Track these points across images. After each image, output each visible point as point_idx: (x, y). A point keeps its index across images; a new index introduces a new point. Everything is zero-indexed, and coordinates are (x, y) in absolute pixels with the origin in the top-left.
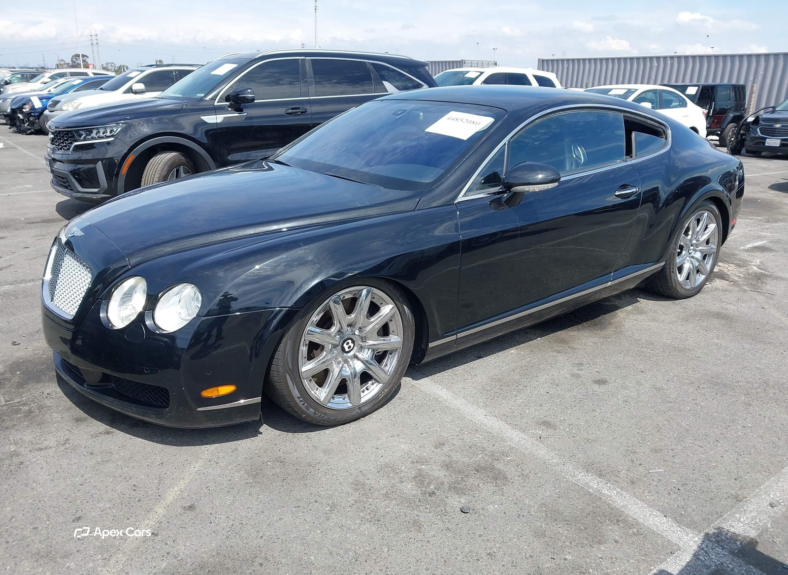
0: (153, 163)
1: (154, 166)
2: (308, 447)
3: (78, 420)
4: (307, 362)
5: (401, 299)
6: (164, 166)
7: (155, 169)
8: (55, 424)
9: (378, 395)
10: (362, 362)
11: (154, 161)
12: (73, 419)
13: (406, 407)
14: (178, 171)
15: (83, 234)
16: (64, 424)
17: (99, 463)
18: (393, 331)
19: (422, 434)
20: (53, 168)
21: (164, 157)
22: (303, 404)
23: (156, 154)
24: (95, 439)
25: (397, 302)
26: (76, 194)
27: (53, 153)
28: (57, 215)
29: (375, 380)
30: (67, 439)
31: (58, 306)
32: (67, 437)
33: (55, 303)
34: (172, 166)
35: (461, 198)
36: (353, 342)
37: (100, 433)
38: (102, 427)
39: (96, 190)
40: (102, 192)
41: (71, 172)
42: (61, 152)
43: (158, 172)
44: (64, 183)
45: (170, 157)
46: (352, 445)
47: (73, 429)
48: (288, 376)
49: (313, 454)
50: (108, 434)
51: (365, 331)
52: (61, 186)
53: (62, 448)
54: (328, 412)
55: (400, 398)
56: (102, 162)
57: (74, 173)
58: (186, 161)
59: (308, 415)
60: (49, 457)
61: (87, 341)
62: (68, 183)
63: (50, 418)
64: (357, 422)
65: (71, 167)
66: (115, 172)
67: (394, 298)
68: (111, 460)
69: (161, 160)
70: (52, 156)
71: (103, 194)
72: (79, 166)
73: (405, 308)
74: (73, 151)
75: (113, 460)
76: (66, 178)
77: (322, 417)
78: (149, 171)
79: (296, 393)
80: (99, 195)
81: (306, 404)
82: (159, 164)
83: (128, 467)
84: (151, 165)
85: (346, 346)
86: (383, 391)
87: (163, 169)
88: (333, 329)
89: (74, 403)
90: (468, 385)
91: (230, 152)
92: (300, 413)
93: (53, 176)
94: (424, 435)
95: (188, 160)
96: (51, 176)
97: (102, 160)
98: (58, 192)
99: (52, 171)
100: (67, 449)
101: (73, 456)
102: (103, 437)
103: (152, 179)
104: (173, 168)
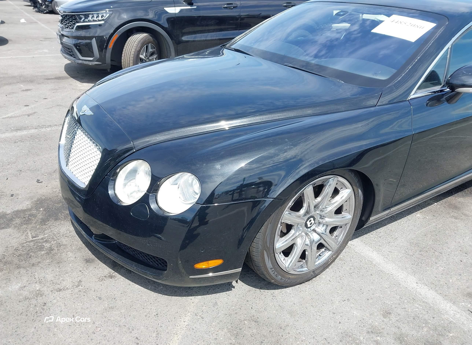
0: (130, 41)
1: (131, 43)
2: (275, 307)
3: (88, 261)
4: (280, 239)
5: (358, 184)
6: (138, 43)
7: (132, 46)
8: (70, 263)
9: (328, 261)
10: (318, 234)
11: (131, 40)
12: (84, 259)
13: (348, 269)
14: (147, 47)
15: (92, 114)
16: (77, 264)
17: (106, 310)
18: (346, 210)
19: (368, 299)
20: (62, 41)
21: (138, 37)
22: (274, 273)
23: (133, 34)
24: (101, 283)
25: (354, 187)
26: (78, 61)
27: (62, 30)
28: (65, 74)
29: (326, 248)
30: (80, 281)
31: (72, 171)
32: (79, 278)
33: (70, 168)
34: (144, 43)
35: (412, 96)
36: (314, 220)
37: (105, 276)
38: (106, 270)
39: (91, 59)
40: (95, 61)
41: (74, 45)
42: (68, 30)
43: (134, 48)
44: (70, 52)
45: (142, 37)
46: (312, 308)
47: (84, 270)
48: (265, 252)
49: (280, 314)
50: (111, 278)
51: (326, 211)
52: (67, 54)
53: (77, 290)
54: (290, 277)
55: (341, 259)
56: (95, 38)
57: (76, 45)
58: (153, 40)
59: (276, 280)
60: (66, 299)
61: (97, 209)
62: (73, 52)
63: (66, 257)
64: (310, 281)
65: (74, 41)
66: (105, 46)
67: (353, 184)
68: (116, 306)
69: (136, 39)
70: (62, 33)
71: (96, 61)
72: (80, 41)
73: (360, 191)
74: (76, 30)
75: (117, 307)
76: (71, 49)
77: (286, 281)
78: (128, 47)
79: (269, 265)
80: (94, 62)
81: (276, 273)
82: (135, 42)
83: (130, 316)
84: (129, 43)
85: (308, 223)
86: (332, 257)
87: (138, 45)
88: (302, 211)
89: (84, 243)
90: (393, 248)
91: (184, 34)
92: (270, 279)
93: (62, 46)
94: (371, 301)
95: (154, 39)
96: (60, 46)
97: (95, 37)
98: (65, 58)
99: (62, 43)
100: (80, 291)
101: (85, 299)
102: (108, 281)
103: (129, 53)
104: (143, 45)
